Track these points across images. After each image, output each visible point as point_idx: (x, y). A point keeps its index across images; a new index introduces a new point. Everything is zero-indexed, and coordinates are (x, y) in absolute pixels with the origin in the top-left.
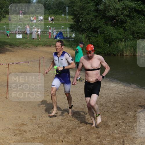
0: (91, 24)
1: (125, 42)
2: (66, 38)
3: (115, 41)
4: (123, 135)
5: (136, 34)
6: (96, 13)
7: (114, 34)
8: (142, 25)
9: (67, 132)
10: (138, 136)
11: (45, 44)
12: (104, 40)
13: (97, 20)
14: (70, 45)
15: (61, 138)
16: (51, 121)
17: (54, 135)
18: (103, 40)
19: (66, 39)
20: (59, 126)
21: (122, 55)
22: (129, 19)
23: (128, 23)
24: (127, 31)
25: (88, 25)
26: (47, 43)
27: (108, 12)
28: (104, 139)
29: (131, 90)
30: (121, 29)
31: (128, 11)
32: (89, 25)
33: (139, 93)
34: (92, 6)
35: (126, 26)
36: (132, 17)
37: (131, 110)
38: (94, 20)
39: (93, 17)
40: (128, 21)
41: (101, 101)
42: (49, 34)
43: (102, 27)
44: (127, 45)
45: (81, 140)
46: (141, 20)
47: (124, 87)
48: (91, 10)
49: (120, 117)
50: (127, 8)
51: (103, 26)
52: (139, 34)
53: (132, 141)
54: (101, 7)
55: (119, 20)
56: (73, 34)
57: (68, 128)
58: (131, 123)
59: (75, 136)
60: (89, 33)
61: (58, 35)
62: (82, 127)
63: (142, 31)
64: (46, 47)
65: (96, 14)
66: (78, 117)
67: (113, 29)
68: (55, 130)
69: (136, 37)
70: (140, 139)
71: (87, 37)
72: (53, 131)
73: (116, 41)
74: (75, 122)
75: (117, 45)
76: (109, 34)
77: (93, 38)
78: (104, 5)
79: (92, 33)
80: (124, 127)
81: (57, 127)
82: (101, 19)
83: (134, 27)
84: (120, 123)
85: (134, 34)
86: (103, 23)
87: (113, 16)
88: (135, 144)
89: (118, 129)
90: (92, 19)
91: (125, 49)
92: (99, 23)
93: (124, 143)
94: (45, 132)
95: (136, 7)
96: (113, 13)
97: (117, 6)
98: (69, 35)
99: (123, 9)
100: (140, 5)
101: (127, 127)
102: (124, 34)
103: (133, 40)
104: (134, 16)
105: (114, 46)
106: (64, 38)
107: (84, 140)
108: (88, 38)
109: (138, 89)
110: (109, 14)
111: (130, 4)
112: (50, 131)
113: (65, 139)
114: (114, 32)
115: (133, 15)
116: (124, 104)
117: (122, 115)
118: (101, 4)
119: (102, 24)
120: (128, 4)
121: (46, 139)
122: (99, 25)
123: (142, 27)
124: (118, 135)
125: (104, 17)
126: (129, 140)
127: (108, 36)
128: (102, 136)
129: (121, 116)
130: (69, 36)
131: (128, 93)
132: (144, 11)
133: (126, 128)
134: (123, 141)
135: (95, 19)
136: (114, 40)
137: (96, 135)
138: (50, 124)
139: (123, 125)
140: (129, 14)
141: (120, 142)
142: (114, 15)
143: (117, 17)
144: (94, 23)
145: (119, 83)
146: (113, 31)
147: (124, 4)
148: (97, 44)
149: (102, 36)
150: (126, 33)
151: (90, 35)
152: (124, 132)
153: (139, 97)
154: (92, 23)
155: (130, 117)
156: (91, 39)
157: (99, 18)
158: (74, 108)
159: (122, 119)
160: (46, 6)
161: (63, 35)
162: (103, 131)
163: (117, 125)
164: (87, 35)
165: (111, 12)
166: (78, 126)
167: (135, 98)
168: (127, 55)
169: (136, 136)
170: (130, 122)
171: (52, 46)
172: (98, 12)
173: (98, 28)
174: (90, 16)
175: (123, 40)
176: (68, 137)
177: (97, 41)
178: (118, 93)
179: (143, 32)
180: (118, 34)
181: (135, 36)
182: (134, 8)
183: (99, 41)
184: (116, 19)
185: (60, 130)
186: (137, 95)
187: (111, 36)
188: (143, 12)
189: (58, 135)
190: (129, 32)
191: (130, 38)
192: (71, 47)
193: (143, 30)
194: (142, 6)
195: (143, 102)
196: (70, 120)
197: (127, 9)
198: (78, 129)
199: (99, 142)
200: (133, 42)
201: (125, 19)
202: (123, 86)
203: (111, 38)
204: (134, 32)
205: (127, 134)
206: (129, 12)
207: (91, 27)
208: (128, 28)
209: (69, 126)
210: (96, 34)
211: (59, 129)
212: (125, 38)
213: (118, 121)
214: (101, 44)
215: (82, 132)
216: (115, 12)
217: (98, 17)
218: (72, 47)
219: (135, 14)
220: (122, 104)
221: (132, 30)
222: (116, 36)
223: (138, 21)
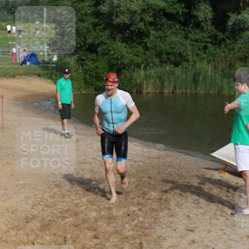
0: (85, 38)
1: (145, 69)
2: (42, 62)
3: (127, 68)
4: (140, 233)
5: (165, 56)
6: (95, 18)
7: (127, 55)
8: (177, 39)
9: (42, 227)
10: (166, 235)
11: (6, 74)
12: (108, 66)
13: (98, 31)
14: (49, 75)
15: (32, 238)
16: (14, 207)
17: (19, 232)
18: (106, 66)
19: (42, 64)
20: (27, 217)
21: (140, 92)
22: (153, 29)
23: (152, 36)
24: (149, 51)
25: (82, 41)
26: (9, 71)
27: (117, 17)
28: (106, 240)
29: (155, 153)
30: (140, 47)
31: (151, 15)
32: (83, 39)
33: (169, 160)
34: (89, 6)
35: (148, 42)
36: (159, 26)
37: (155, 189)
38: (92, 31)
39: (90, 26)
40: (152, 32)
41: (101, 173)
42: (13, 56)
43: (105, 44)
44: (148, 74)
45: (66, 241)
46: (174, 31)
47: (143, 148)
48: (88, 14)
49: (136, 202)
50: (150, 10)
51: (108, 41)
52: (170, 56)
53: (156, 243)
54: (104, 8)
55: (135, 30)
56: (54, 55)
57: (43, 220)
58: (155, 211)
59: (55, 234)
60: (83, 54)
61: (28, 58)
62: (68, 218)
63: (175, 50)
64: (7, 78)
65: (96, 20)
66: (61, 200)
67: (125, 47)
68: (20, 223)
69: (165, 61)
70: (170, 239)
71: (78, 62)
72: (17, 226)
73: (129, 68)
74: (55, 209)
75: (131, 74)
76: (118, 56)
77: (90, 63)
78: (110, 4)
79: (88, 53)
80: (141, 219)
81: (24, 219)
82: (105, 29)
83: (162, 43)
84: (134, 212)
85: (162, 55)
86: (106, 36)
87: (125, 24)
88: (162, 248)
89: (131, 222)
90: (88, 28)
91: (145, 82)
92: (100, 37)
93: (142, 247)
94: (4, 227)
95: (167, 8)
96: (125, 19)
97: (132, 6)
98: (48, 58)
99: (144, 11)
100: (174, 4)
101: (147, 218)
102: (144, 57)
103: (159, 67)
104: (162, 25)
105: (126, 77)
106: (38, 63)
107: (71, 241)
108: (80, 62)
109: (167, 151)
110: (118, 20)
111: (156, 3)
112: (12, 226)
113: (38, 241)
114: (127, 53)
115: (161, 23)
116: (142, 178)
117: (138, 197)
118: (104, 2)
119: (105, 39)
120: (152, 3)
121: (4, 239)
122: (100, 40)
123: (176, 44)
124: (131, 233)
125: (109, 25)
126: (151, 241)
127: (115, 58)
128: (103, 234)
129: (137, 199)
130: (46, 59)
131: (149, 158)
132: (180, 15)
133: (146, 220)
134: (141, 243)
135: (94, 30)
136: (126, 65)
137: (93, 233)
138: (12, 213)
139: (141, 214)
140: (153, 20)
141: (135, 245)
142: (127, 22)
143: (132, 25)
144: (92, 37)
145: (134, 142)
146: (124, 51)
147: (145, 3)
148: (97, 73)
149: (105, 58)
150: (148, 53)
151: (83, 58)
152: (141, 227)
153: (169, 166)
154: (87, 35)
155: (152, 202)
156: (86, 65)
157: (101, 27)
158: (55, 185)
159: (139, 204)
160: (8, 7)
161: (36, 58)
162: (105, 226)
163: (129, 215)
164: (78, 57)
165: (122, 17)
166: (61, 217)
167: (162, 168)
168: (149, 93)
169: (162, 235)
170: (153, 209)
171: (18, 77)
172: (98, 18)
173: (98, 45)
174: (86, 24)
175: (143, 65)
176: (44, 235)
177: (97, 67)
178: (131, 158)
179: (178, 52)
180: (133, 55)
181: (164, 58)
182: (163, 10)
183: (100, 69)
184: (130, 29)
185: (30, 224)
186: (166, 161)
187: (121, 59)
188: (178, 16)
189: (26, 233)
190: (154, 51)
191: (154, 62)
192: (50, 78)
193: (178, 48)
194: (177, 6)
195: (176, 174)
196: (47, 207)
197: (150, 12)
198: (60, 221)
199: (98, 244)
200: (159, 69)
201: (145, 30)
202: (141, 146)
203: (121, 62)
204: (161, 51)
205: (147, 231)
206: (155, 17)
207: (86, 43)
208: (151, 46)
209: (45, 217)
210: (94, 56)
211: (28, 222)
212: (145, 62)
213: (132, 208)
214: (104, 74)
215: (67, 227)
216: (129, 17)
217: (100, 25)
218: (52, 79)
219: (164, 20)
220: (139, 178)
221: (158, 48)
222: (130, 59)
223: (169, 32)
